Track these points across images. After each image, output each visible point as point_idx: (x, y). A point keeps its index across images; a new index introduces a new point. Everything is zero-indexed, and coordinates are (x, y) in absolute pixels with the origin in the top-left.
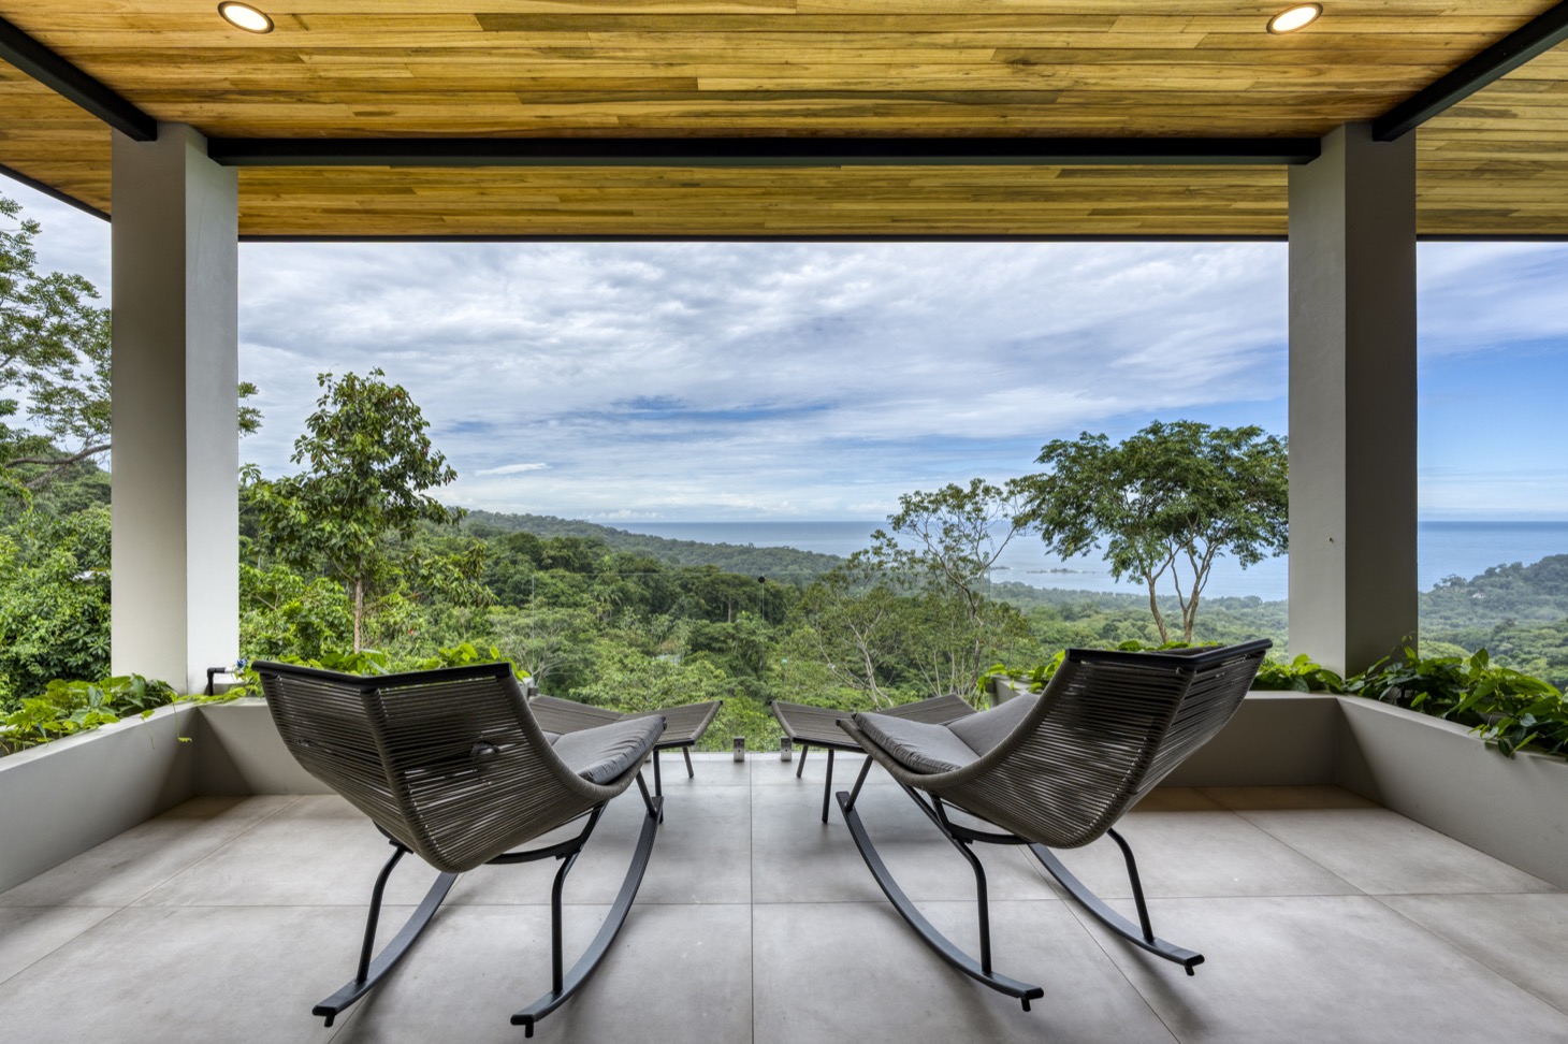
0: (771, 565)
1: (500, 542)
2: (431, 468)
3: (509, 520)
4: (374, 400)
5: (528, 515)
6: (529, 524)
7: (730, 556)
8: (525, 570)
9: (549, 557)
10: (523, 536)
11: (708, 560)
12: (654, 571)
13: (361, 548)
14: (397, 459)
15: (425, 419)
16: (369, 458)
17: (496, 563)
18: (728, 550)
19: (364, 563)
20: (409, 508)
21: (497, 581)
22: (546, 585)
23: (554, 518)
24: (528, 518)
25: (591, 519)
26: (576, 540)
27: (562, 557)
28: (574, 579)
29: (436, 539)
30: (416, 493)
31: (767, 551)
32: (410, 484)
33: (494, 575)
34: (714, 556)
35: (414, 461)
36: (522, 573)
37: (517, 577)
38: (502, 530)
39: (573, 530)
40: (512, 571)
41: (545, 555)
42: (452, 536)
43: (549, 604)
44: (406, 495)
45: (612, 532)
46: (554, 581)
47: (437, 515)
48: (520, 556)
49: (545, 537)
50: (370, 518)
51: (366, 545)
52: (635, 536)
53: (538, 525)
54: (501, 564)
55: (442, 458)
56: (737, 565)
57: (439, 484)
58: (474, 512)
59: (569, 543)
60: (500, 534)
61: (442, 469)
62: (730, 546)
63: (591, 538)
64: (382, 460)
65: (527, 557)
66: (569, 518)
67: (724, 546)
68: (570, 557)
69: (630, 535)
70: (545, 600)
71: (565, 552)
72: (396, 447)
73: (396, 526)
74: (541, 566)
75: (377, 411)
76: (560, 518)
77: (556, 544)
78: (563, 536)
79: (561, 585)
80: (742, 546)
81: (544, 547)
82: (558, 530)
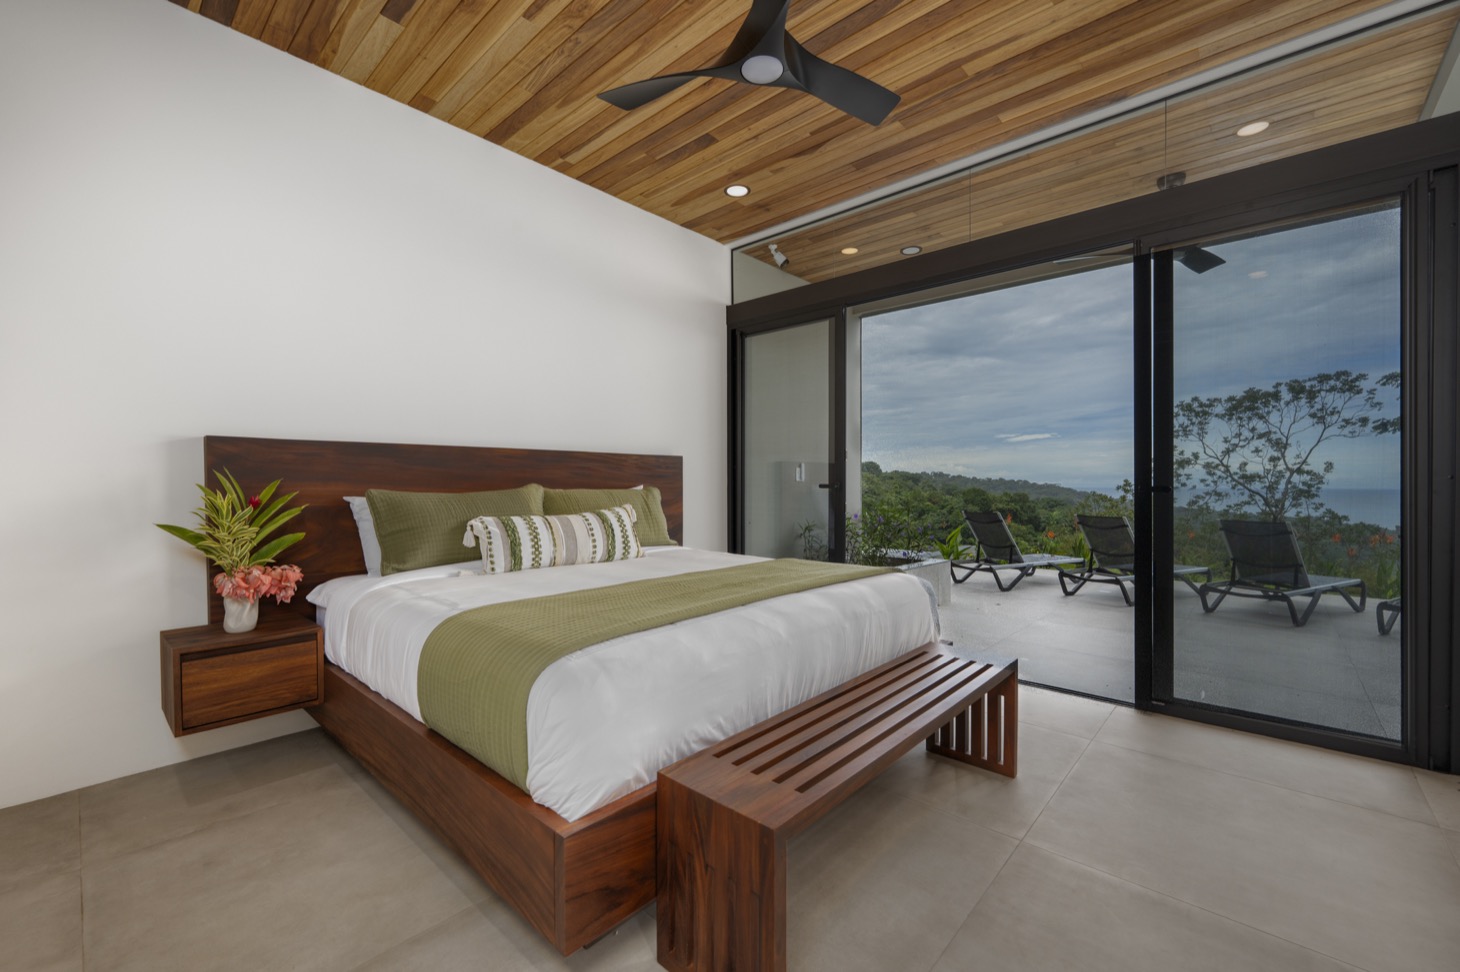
5: (1001, 479)
17: (950, 512)
23: (1026, 482)
25: (1064, 484)
28: (1019, 530)
41: (993, 507)
58: (954, 477)
66: (1041, 483)
68: (1017, 510)
71: (1012, 506)
76: (1031, 482)
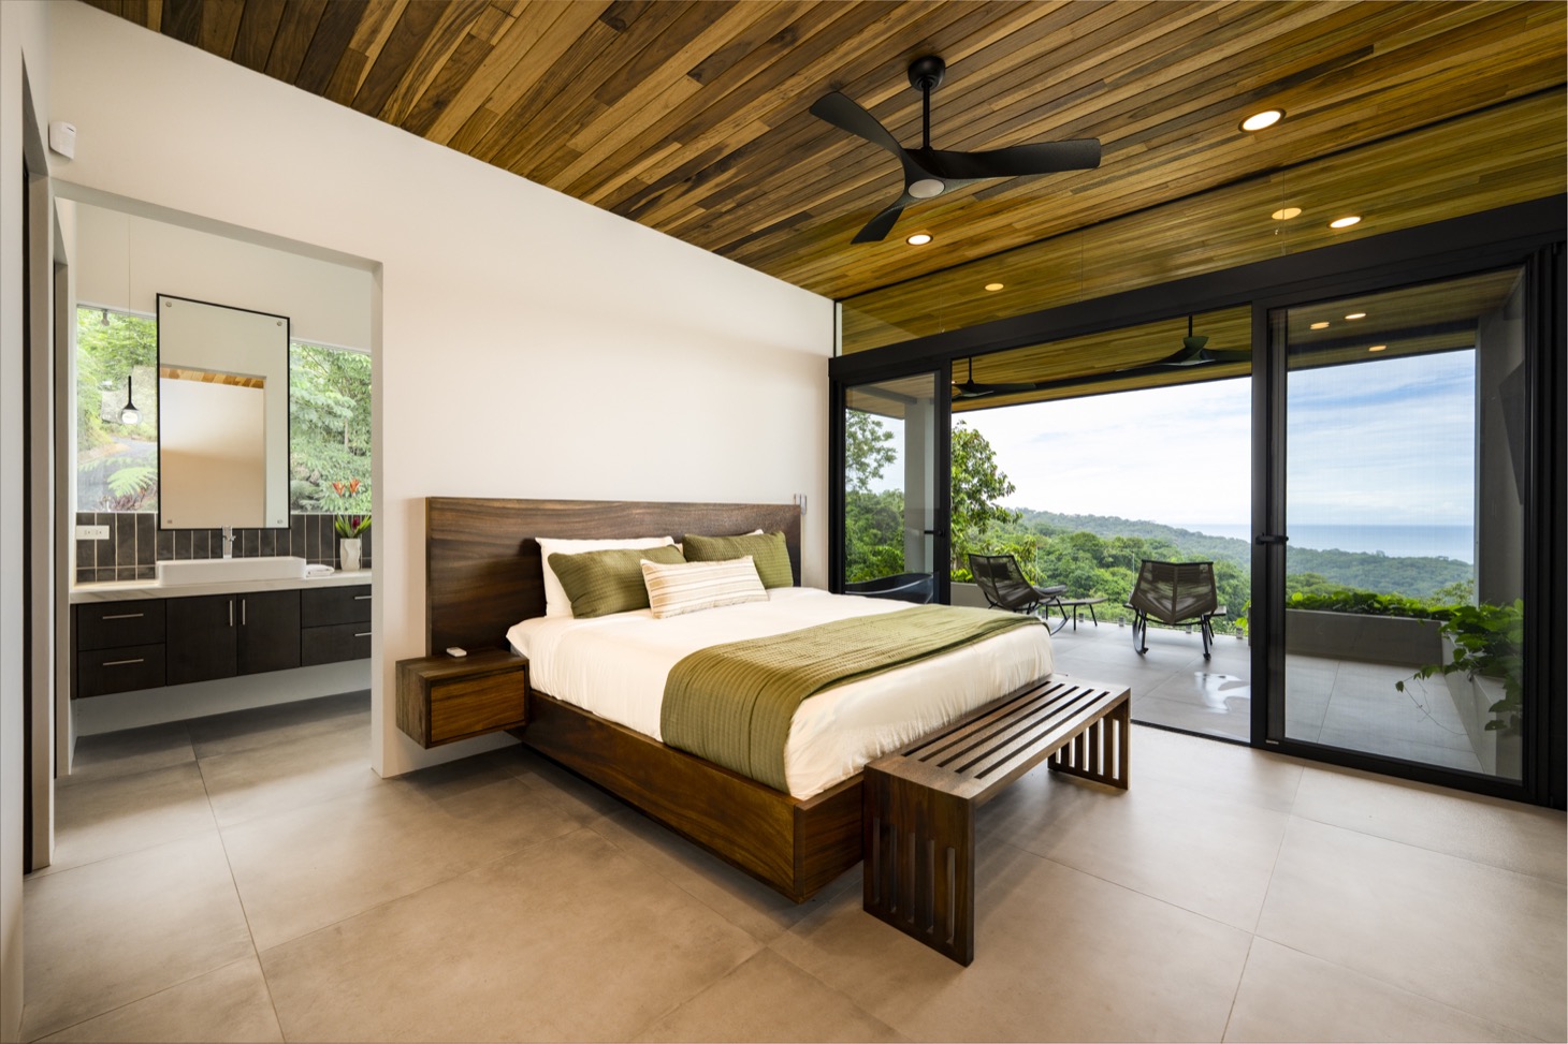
0: (1415, 579)
1: (1063, 540)
2: (997, 485)
3: (1072, 520)
4: (962, 443)
6: (1092, 524)
7: (1348, 565)
8: (1086, 567)
9: (1110, 556)
10: (1084, 535)
11: (1312, 569)
12: (1232, 577)
13: (956, 539)
14: (976, 480)
15: (993, 450)
16: (960, 480)
18: (1342, 558)
19: (957, 548)
20: (984, 512)
21: (1060, 575)
22: (1107, 581)
24: (1091, 518)
26: (1139, 541)
27: (1124, 557)
29: (1006, 536)
30: (988, 503)
31: (1409, 562)
32: (984, 496)
33: (1057, 570)
34: (1321, 564)
35: (987, 481)
36: (1082, 569)
37: (1078, 572)
38: (1065, 529)
39: (1138, 530)
40: (1073, 567)
42: (1020, 534)
43: (1109, 600)
44: (982, 504)
45: (1183, 533)
46: (1115, 579)
47: (1003, 518)
48: (1081, 554)
49: (1107, 537)
50: (961, 520)
51: (959, 537)
52: (1211, 538)
53: (1101, 525)
54: (1063, 560)
55: (1005, 477)
56: (1356, 576)
57: (1003, 495)
59: (1131, 543)
60: (1063, 532)
61: (1005, 485)
62: (1345, 554)
63: (1158, 539)
64: (968, 482)
65: (1089, 555)
67: (1337, 553)
69: (1205, 537)
70: (1106, 596)
72: (975, 473)
73: (976, 524)
74: (1102, 564)
75: (963, 450)
77: (1117, 544)
78: (1125, 536)
79: (1122, 583)
80: (1364, 553)
81: (1106, 546)
82: (1121, 531)
